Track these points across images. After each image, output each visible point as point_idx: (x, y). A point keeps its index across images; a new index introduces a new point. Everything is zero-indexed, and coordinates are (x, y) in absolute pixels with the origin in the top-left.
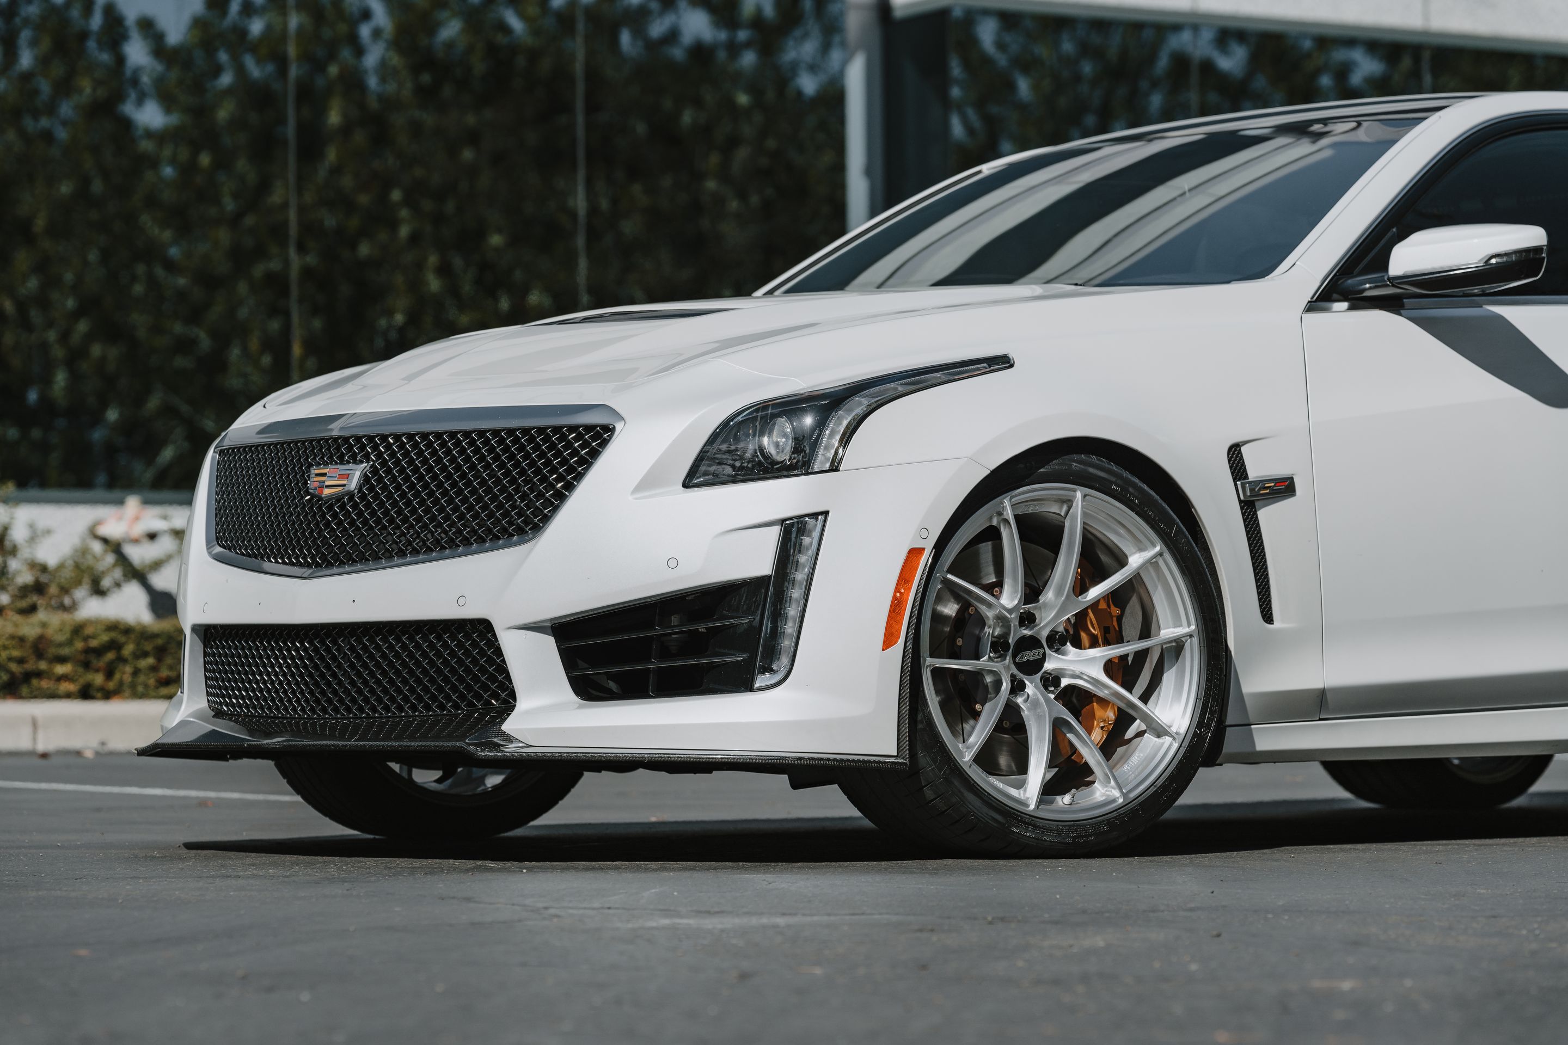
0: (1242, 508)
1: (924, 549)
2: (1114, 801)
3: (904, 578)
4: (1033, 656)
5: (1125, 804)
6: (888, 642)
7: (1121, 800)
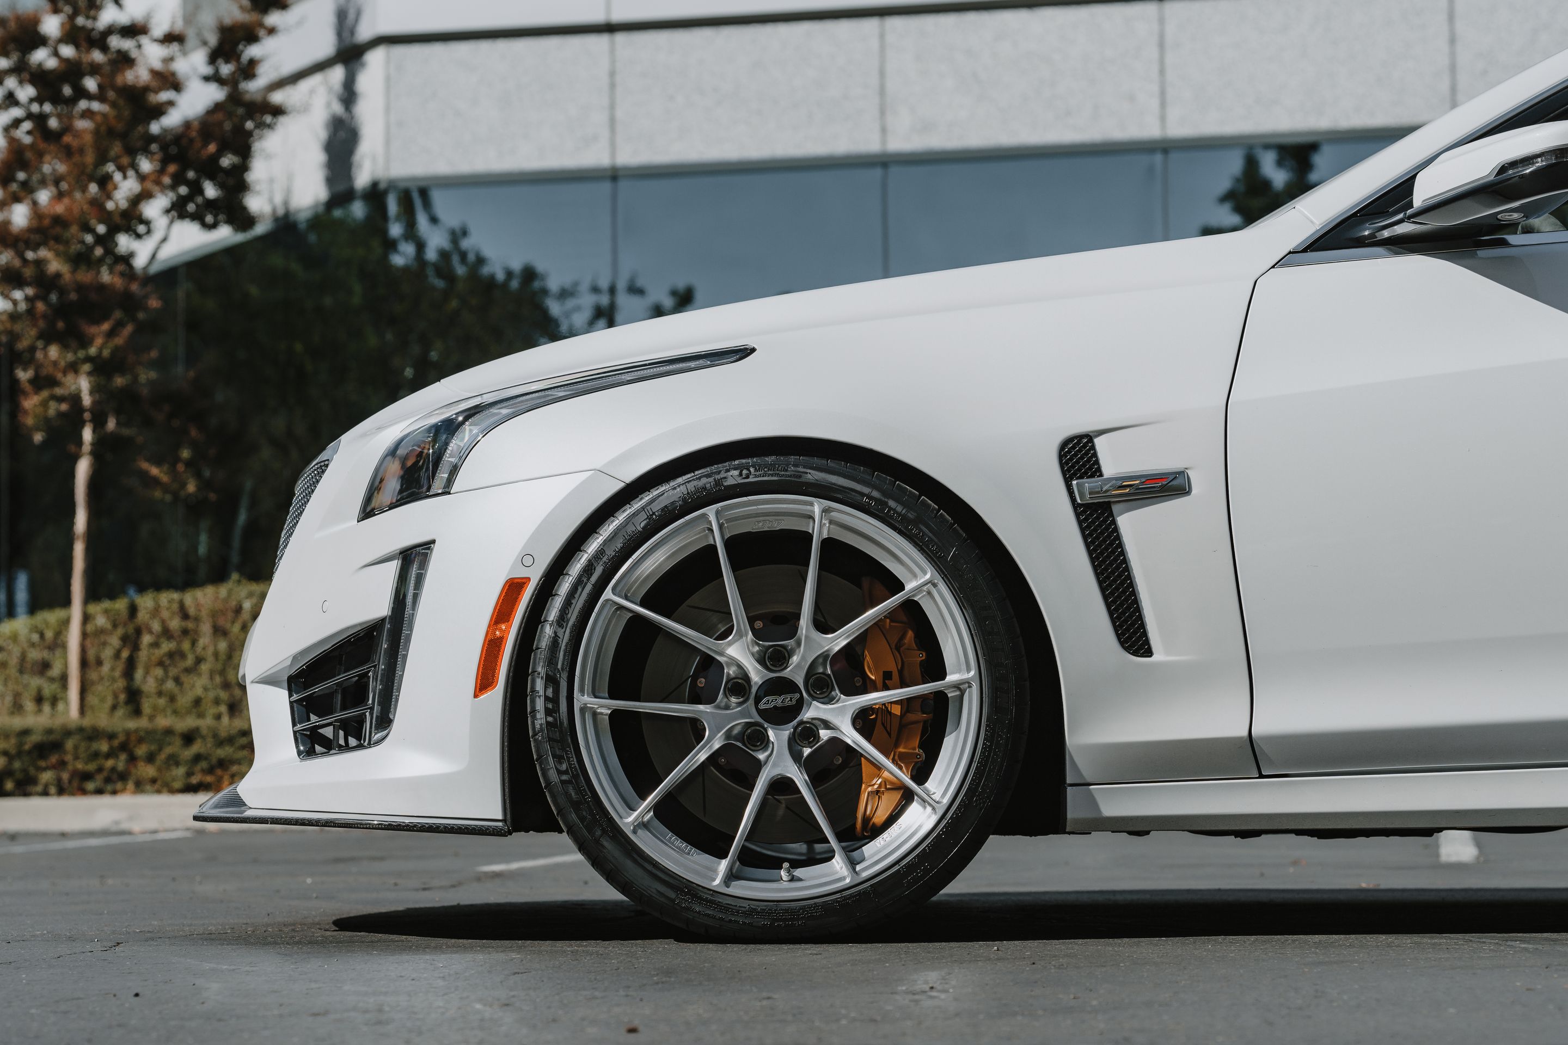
0: (1077, 515)
1: (529, 579)
2: (844, 878)
3: (502, 614)
4: (782, 702)
5: (852, 884)
6: (484, 683)
7: (848, 880)
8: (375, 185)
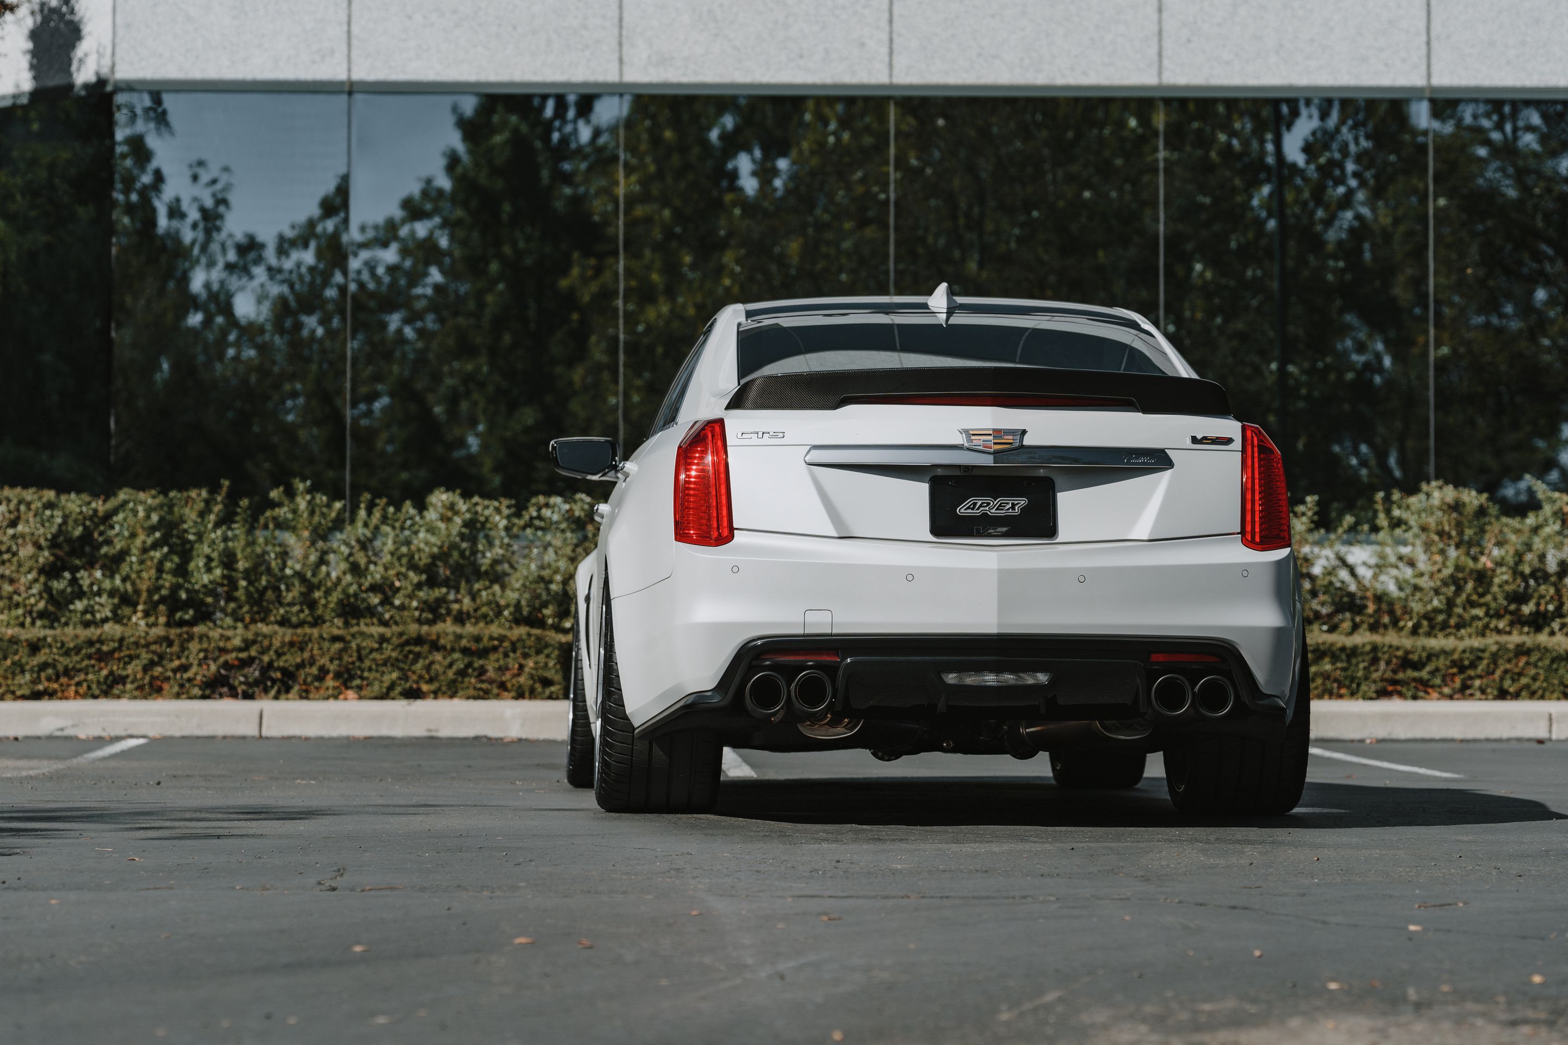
8: (101, 82)
